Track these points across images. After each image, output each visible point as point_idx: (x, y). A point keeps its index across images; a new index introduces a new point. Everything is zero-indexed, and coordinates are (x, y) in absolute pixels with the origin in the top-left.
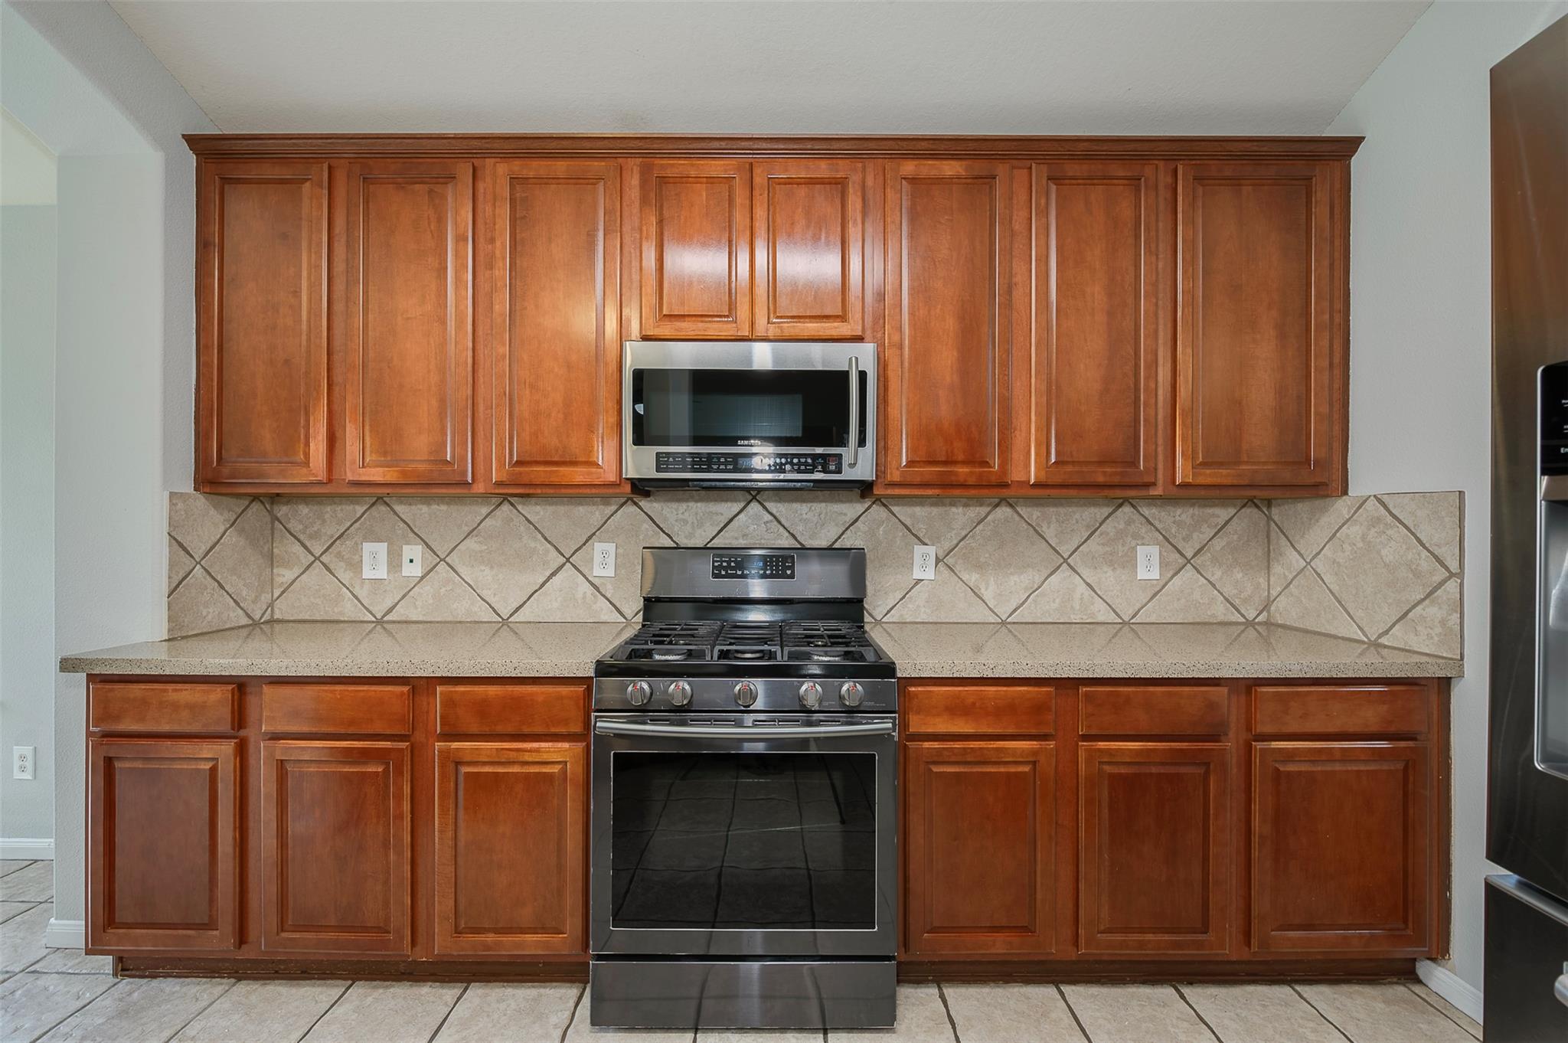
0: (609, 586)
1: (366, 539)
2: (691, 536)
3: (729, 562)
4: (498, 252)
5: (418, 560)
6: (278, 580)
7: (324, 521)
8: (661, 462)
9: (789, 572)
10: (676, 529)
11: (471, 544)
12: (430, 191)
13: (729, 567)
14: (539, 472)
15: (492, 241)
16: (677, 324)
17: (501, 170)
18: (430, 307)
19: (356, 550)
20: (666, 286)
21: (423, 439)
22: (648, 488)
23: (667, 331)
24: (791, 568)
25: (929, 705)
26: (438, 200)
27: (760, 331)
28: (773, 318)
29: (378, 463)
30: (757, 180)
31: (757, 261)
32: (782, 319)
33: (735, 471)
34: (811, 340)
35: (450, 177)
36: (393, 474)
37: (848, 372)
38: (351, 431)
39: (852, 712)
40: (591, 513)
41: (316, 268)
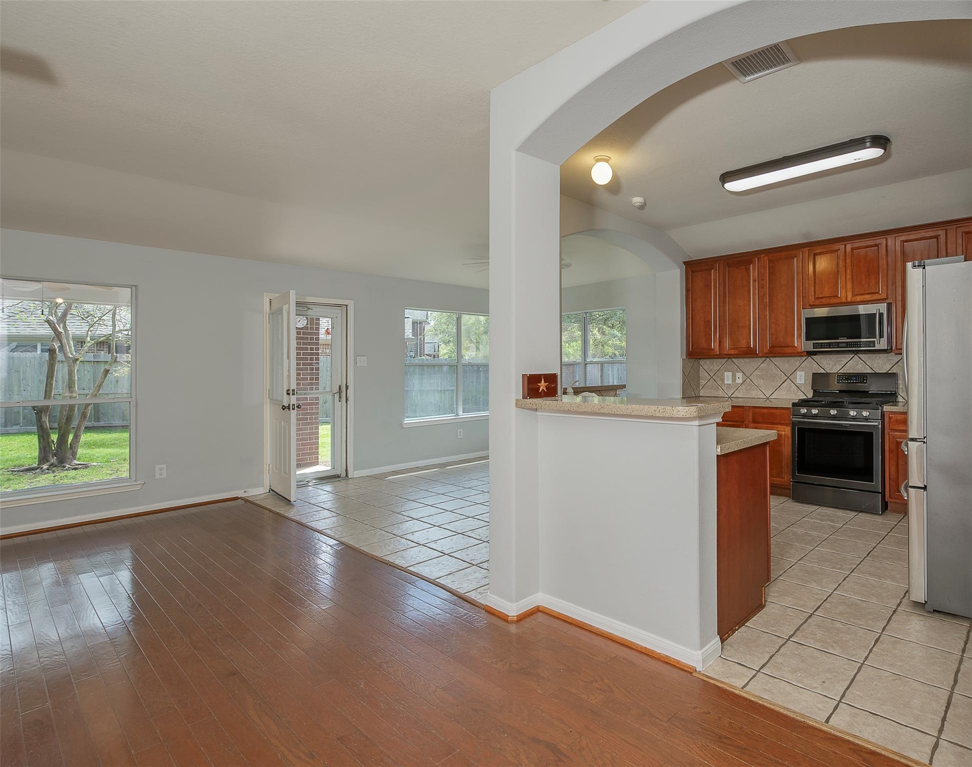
0: (802, 387)
1: (725, 371)
2: (831, 369)
3: (843, 378)
4: (765, 284)
5: (741, 378)
6: (701, 384)
7: (713, 365)
8: (815, 346)
9: (865, 381)
10: (826, 366)
11: (757, 372)
12: (746, 268)
13: (843, 379)
14: (778, 350)
15: (763, 280)
16: (821, 300)
17: (766, 258)
18: (746, 302)
19: (723, 374)
20: (817, 288)
21: (745, 341)
22: (815, 353)
23: (817, 303)
24: (866, 380)
25: (897, 420)
26: (748, 270)
27: (849, 300)
28: (854, 295)
29: (732, 349)
30: (847, 250)
31: (848, 277)
32: (856, 295)
33: (838, 347)
34: (867, 301)
35: (751, 263)
36: (736, 352)
37: (875, 314)
38: (725, 339)
39: (866, 419)
40: (796, 361)
41: (715, 293)
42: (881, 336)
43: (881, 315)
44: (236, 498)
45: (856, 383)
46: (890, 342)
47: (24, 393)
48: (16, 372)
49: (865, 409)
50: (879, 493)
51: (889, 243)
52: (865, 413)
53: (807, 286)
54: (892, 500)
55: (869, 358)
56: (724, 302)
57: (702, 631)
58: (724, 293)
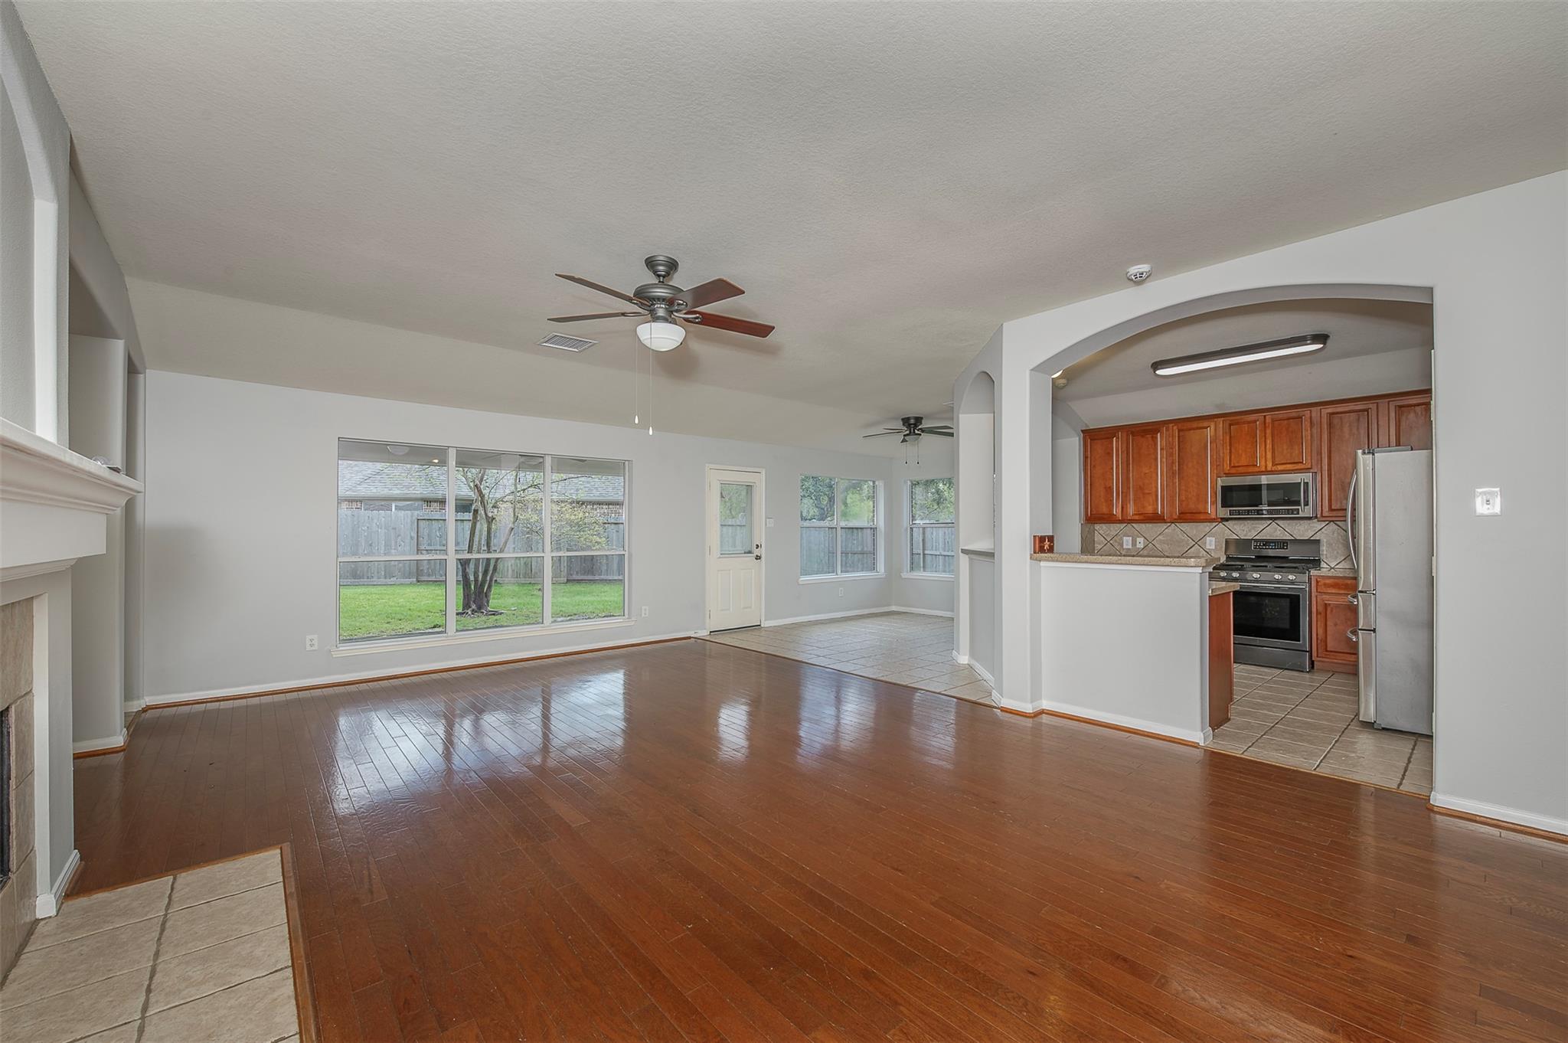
0: (1213, 552)
1: (1125, 535)
2: (1246, 535)
5: (1142, 542)
6: (1096, 548)
7: (1112, 530)
8: (1230, 513)
9: (1285, 547)
10: (1241, 533)
11: (1161, 537)
13: (1260, 545)
14: (1189, 516)
15: (1172, 447)
16: (1237, 468)
17: (1175, 428)
18: (1152, 470)
19: (1122, 539)
20: (1233, 457)
21: (1151, 507)
22: (1227, 520)
23: (1233, 471)
24: (1287, 546)
25: (1325, 584)
26: (1155, 439)
27: (1269, 469)
28: (1274, 464)
29: (1136, 514)
30: (1267, 421)
31: (1268, 447)
32: (1277, 464)
33: (1258, 514)
34: (1289, 470)
35: (1159, 431)
36: (1141, 517)
37: (1300, 483)
38: (1128, 505)
39: (1292, 582)
40: (1205, 527)
41: (1117, 461)
42: (1306, 504)
43: (1306, 484)
44: (690, 638)
45: (1275, 549)
46: (1315, 509)
47: (399, 548)
48: (393, 529)
49: (1291, 573)
50: (1307, 651)
51: (1314, 415)
52: (1291, 577)
53: (1221, 455)
54: (1319, 659)
55: (1289, 524)
56: (1128, 471)
57: (1202, 722)
58: (1128, 461)
